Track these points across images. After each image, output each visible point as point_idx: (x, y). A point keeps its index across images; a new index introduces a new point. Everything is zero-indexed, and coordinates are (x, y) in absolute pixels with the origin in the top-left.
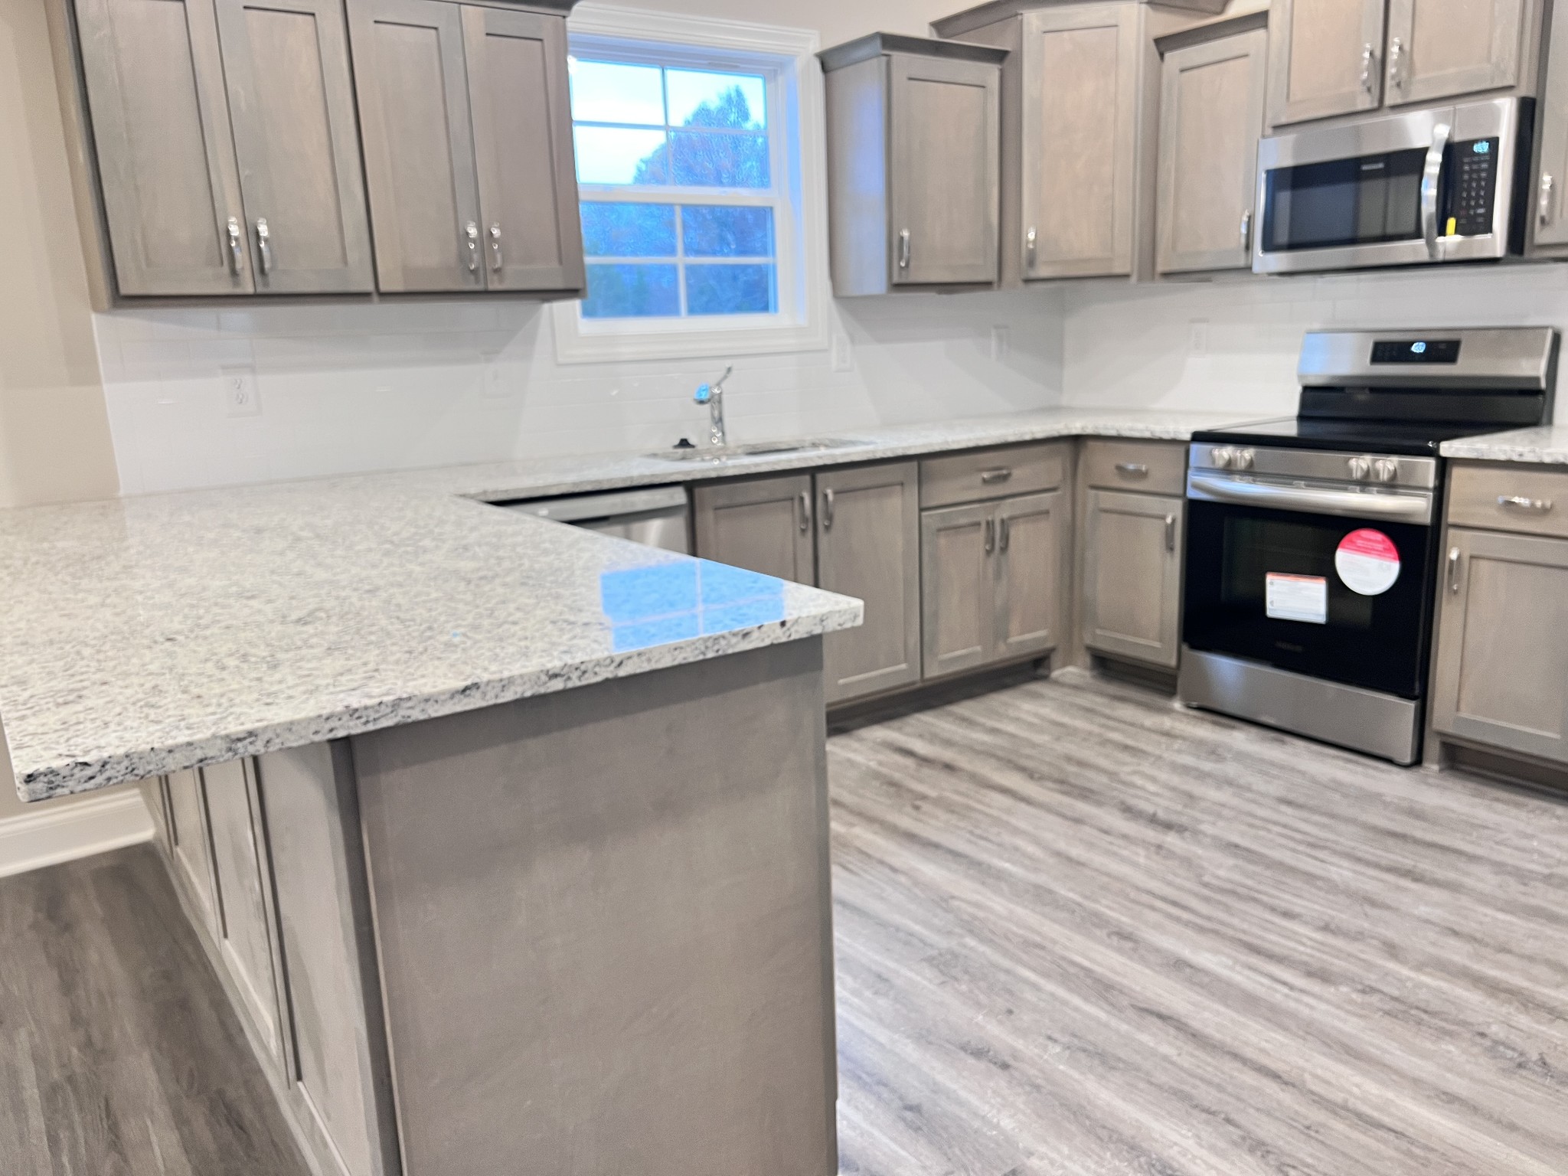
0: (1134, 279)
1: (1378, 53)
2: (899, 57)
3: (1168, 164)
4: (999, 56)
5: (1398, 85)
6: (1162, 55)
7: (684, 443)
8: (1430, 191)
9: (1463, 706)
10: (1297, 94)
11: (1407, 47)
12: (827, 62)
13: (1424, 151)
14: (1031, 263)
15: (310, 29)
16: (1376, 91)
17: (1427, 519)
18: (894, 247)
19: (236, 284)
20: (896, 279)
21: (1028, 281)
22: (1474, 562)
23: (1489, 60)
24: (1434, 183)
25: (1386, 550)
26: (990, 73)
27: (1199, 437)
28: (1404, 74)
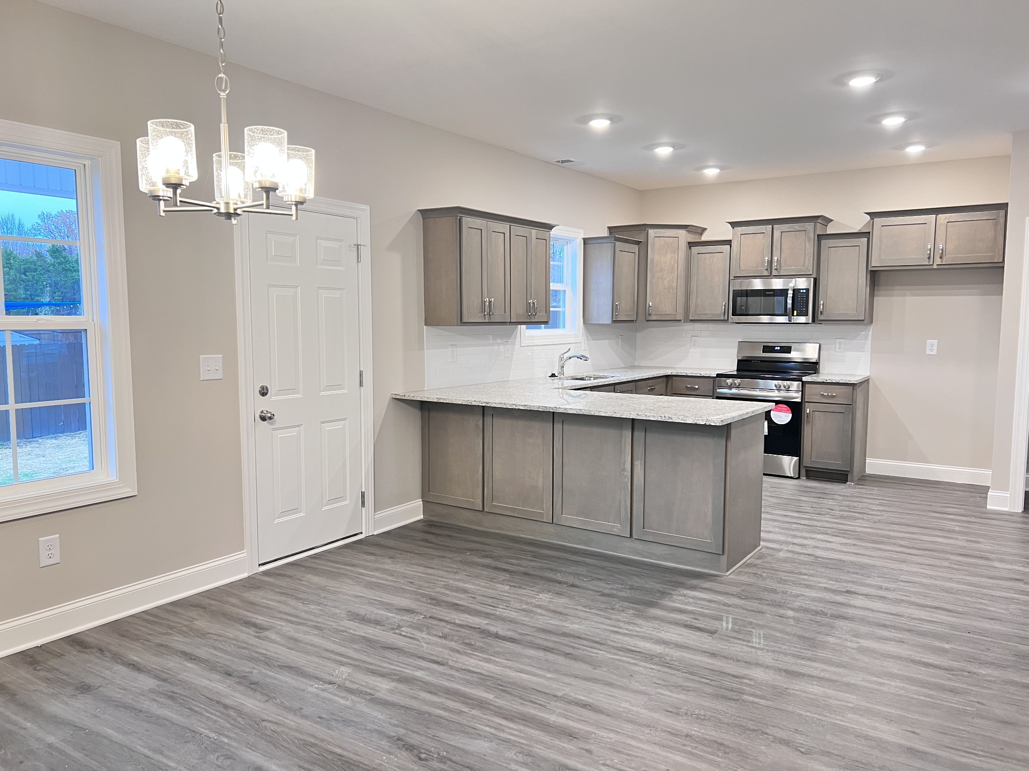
0: (683, 321)
1: (770, 260)
2: (618, 243)
3: (694, 283)
4: (638, 243)
5: (776, 269)
6: (690, 248)
7: (553, 375)
8: (790, 301)
9: (812, 458)
10: (743, 267)
11: (779, 259)
12: (585, 241)
13: (788, 289)
14: (650, 315)
15: (503, 237)
16: (769, 270)
17: (799, 400)
18: (614, 308)
19: (485, 319)
20: (614, 319)
21: (647, 320)
22: (814, 412)
23: (804, 266)
24: (791, 299)
25: (787, 410)
26: (635, 248)
27: (719, 376)
28: (778, 267)
